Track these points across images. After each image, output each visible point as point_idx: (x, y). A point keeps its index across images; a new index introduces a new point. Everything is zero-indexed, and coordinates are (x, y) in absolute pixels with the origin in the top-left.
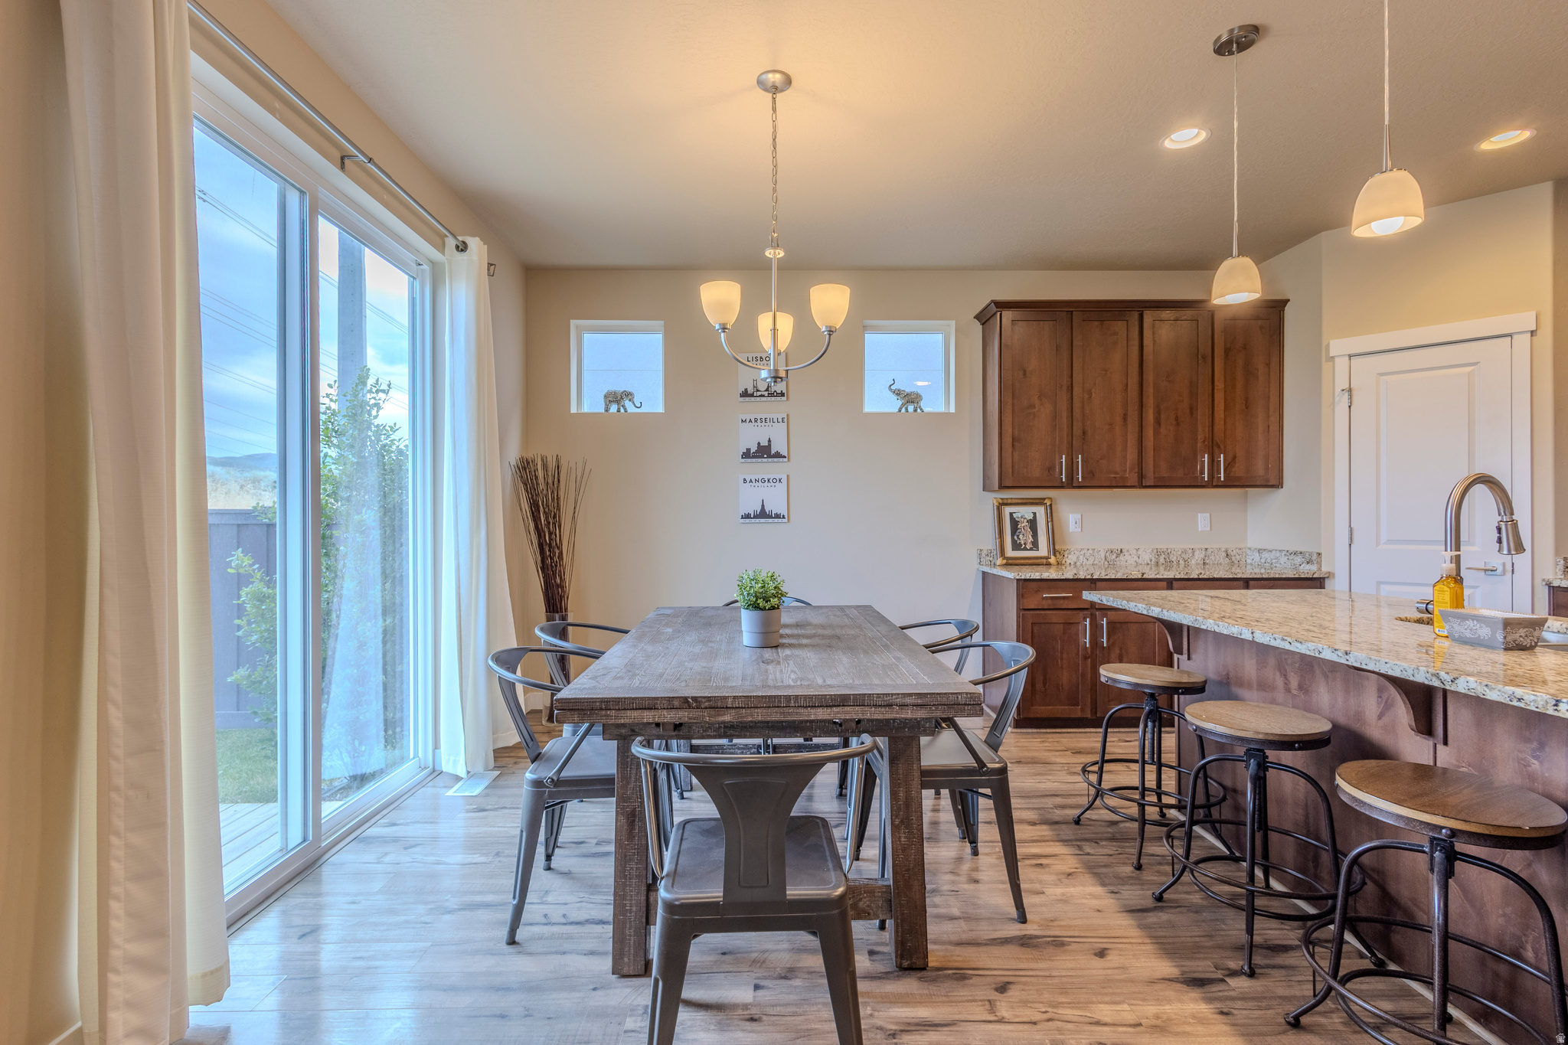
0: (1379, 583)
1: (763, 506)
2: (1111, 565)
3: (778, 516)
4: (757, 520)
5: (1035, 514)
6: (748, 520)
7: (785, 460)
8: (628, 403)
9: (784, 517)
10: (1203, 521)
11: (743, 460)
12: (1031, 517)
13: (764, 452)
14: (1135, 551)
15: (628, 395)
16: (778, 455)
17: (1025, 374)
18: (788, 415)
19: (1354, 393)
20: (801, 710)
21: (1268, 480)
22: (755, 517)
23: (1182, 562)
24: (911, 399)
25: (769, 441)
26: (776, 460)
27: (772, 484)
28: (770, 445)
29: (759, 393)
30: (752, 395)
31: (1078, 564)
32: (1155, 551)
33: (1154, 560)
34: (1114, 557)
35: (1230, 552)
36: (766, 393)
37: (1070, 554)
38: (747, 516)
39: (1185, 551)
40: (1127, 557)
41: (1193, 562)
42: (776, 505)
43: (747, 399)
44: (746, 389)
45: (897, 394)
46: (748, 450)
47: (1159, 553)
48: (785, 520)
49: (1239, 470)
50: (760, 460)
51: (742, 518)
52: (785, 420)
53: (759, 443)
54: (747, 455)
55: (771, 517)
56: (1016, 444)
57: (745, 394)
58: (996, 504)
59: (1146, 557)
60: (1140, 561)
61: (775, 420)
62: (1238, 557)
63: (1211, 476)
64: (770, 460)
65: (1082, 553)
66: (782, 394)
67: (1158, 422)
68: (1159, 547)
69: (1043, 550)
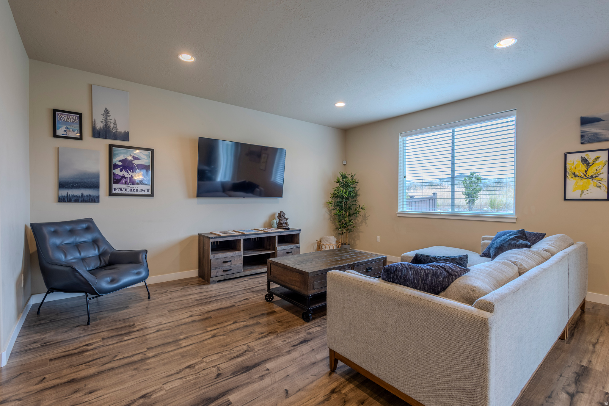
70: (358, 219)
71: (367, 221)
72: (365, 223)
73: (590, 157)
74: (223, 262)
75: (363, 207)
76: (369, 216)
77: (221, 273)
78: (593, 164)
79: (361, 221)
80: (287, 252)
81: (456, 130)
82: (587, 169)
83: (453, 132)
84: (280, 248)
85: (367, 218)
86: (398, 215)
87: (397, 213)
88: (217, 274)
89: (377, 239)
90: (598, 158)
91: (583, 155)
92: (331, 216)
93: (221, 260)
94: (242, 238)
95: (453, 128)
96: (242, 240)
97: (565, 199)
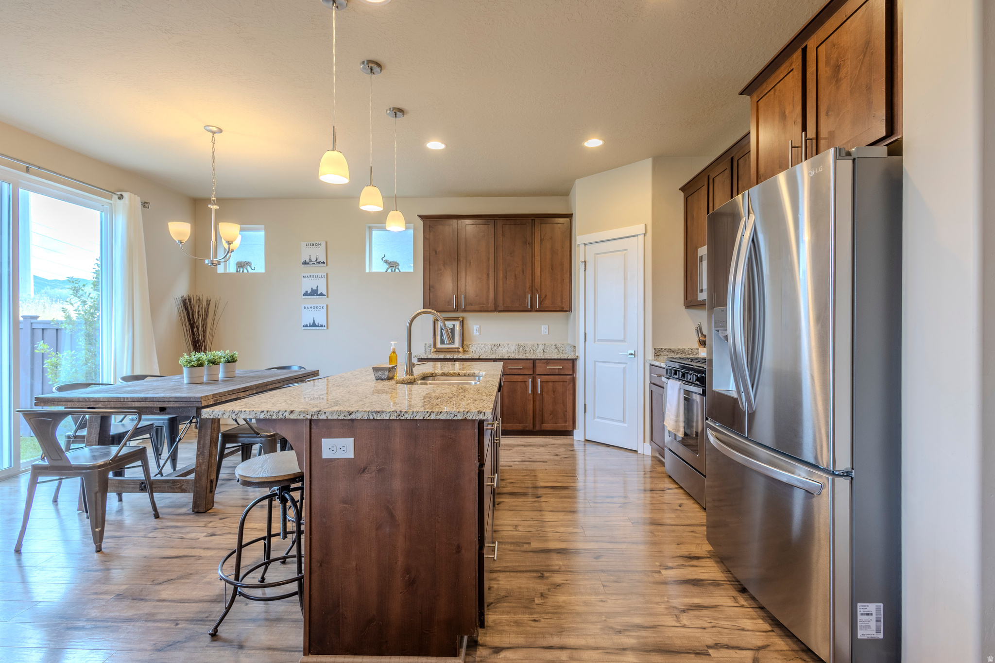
0: (595, 362)
1: (314, 321)
2: (494, 352)
3: (321, 326)
4: (311, 328)
5: (454, 325)
6: (306, 328)
7: (326, 297)
8: (249, 268)
9: (324, 326)
10: (544, 329)
11: (304, 297)
12: (452, 327)
13: (314, 292)
14: (507, 345)
15: (248, 264)
16: (322, 294)
17: (436, 253)
18: (327, 274)
19: (587, 263)
20: (129, 403)
21: (563, 308)
22: (310, 326)
23: (532, 351)
24: (393, 265)
25: (317, 287)
26: (320, 297)
27: (319, 309)
28: (317, 289)
29: (312, 263)
30: (308, 264)
31: (477, 352)
32: (518, 345)
33: (517, 350)
34: (496, 348)
35: (557, 345)
36: (316, 263)
37: (472, 346)
38: (306, 326)
39: (533, 345)
40: (503, 348)
41: (538, 351)
42: (321, 320)
43: (306, 265)
44: (305, 261)
45: (385, 262)
46: (307, 292)
47: (519, 346)
48: (325, 328)
49: (547, 303)
50: (312, 297)
51: (303, 327)
52: (325, 276)
53: (312, 288)
54: (306, 294)
55: (318, 326)
56: (431, 289)
57: (305, 263)
58: (433, 320)
59: (513, 348)
60: (509, 350)
61: (320, 276)
62: (562, 349)
63: (531, 306)
64: (318, 297)
65: (479, 346)
66: (324, 263)
67: (505, 277)
68: (520, 343)
69: (457, 345)
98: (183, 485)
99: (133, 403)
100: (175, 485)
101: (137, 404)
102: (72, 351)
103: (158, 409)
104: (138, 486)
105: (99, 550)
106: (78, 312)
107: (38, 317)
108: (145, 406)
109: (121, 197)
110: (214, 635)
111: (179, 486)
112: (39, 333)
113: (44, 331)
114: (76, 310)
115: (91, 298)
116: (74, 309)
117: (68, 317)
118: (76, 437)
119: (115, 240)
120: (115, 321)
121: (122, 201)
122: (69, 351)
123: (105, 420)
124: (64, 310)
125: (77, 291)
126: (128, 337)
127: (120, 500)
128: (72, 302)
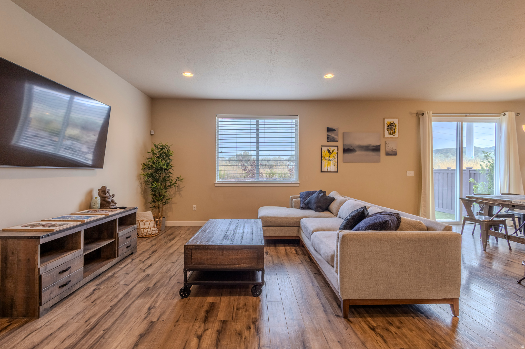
70: (170, 191)
71: (181, 192)
72: (180, 194)
73: (331, 149)
74: (60, 273)
75: (180, 179)
76: (184, 187)
77: (57, 291)
78: (332, 153)
79: (174, 193)
80: (127, 237)
81: (260, 121)
82: (330, 155)
83: (258, 122)
84: (122, 233)
85: (181, 190)
86: (216, 185)
87: (215, 183)
88: (51, 295)
89: (194, 208)
90: (334, 150)
91: (328, 148)
92: (142, 189)
93: (57, 270)
94: (82, 229)
95: (258, 119)
96: (82, 231)
97: (321, 172)
98: (524, 241)
99: (500, 202)
100: (520, 240)
101: (502, 202)
102: (484, 182)
103: (511, 206)
104: (504, 236)
105: (485, 250)
106: (487, 166)
107: (472, 168)
108: (505, 203)
109: (505, 115)
110: (519, 282)
111: (522, 241)
112: (472, 175)
113: (475, 174)
114: (486, 165)
115: (492, 160)
116: (485, 165)
117: (482, 168)
118: (480, 213)
119: (502, 134)
120: (501, 169)
121: (505, 116)
122: (483, 182)
123: (491, 208)
124: (481, 165)
125: (486, 157)
126: (507, 177)
127: (497, 241)
128: (484, 162)
